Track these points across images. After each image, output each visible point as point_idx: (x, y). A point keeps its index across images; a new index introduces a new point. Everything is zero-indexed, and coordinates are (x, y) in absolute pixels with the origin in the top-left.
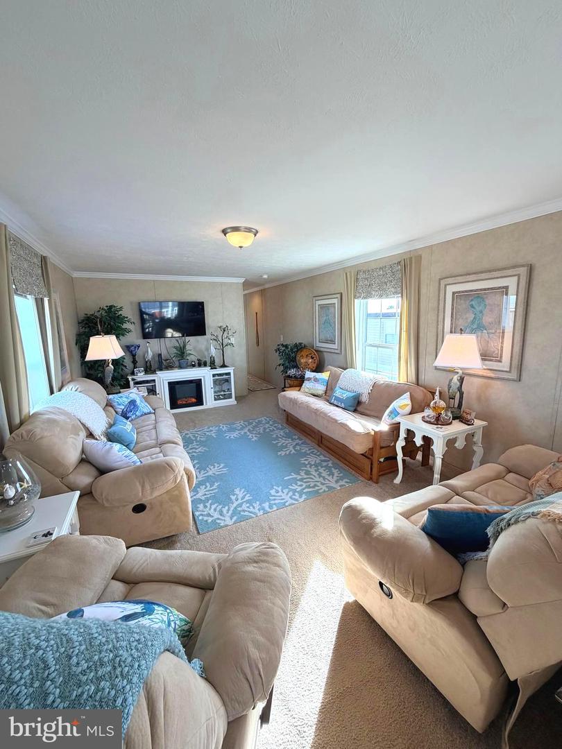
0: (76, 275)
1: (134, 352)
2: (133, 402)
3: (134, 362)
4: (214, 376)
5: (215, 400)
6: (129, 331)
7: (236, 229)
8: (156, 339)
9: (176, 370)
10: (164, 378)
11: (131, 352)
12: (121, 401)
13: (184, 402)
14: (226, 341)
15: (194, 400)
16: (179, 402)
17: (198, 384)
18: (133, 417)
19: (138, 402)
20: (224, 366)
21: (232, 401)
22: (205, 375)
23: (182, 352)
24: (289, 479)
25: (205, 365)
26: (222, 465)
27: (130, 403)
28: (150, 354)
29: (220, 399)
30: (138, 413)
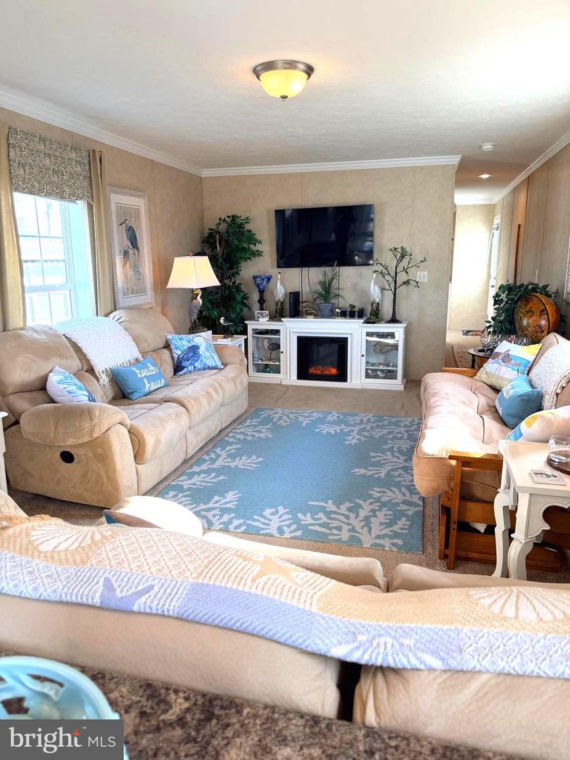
0: (206, 173)
1: (261, 287)
2: (194, 349)
3: (262, 301)
4: (368, 334)
5: (368, 376)
6: (259, 253)
7: (269, 66)
8: (298, 269)
9: (310, 319)
10: (292, 330)
11: (258, 286)
12: (179, 343)
13: (319, 372)
14: (402, 277)
15: (334, 371)
16: (312, 371)
17: (340, 345)
18: (191, 368)
19: (202, 350)
20: (394, 320)
21: (397, 384)
22: (355, 332)
23: (327, 292)
24: (313, 505)
25: (361, 314)
26: (261, 459)
27: (189, 348)
28: (280, 291)
29: (376, 377)
30: (196, 364)
